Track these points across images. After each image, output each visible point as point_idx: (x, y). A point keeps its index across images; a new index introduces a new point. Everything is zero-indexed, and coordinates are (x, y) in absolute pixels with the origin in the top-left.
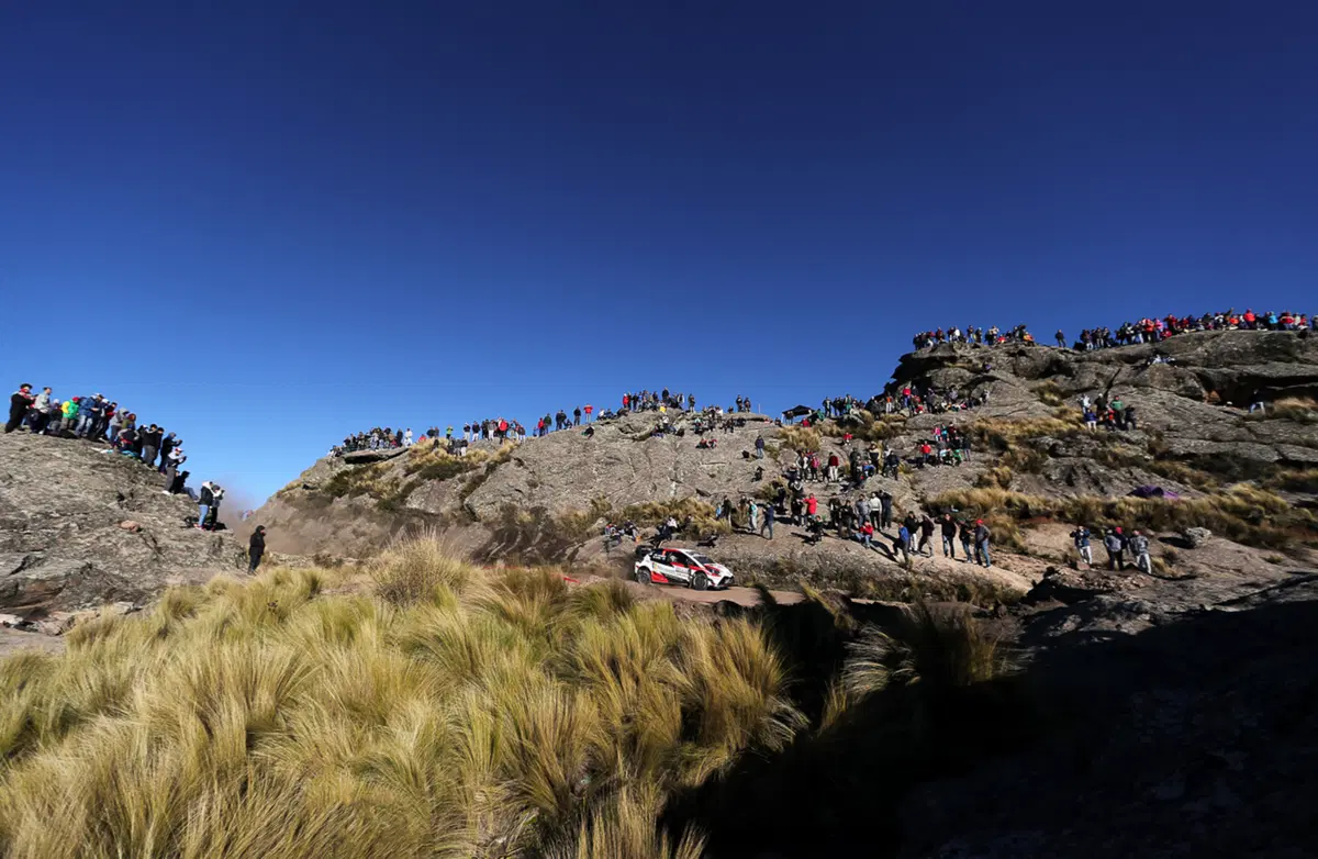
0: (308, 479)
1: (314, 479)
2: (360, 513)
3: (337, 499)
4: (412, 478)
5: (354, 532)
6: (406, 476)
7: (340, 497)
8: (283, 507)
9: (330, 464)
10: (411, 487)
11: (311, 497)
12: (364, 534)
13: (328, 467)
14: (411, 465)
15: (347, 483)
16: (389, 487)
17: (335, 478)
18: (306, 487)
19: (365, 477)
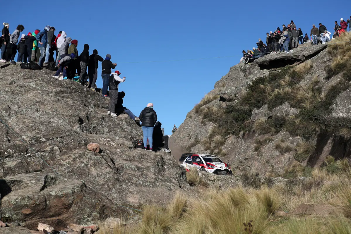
0: (223, 90)
1: (229, 90)
2: (281, 125)
3: (255, 111)
4: (336, 80)
5: (278, 147)
6: (328, 78)
7: (259, 108)
8: (202, 122)
9: (244, 71)
10: (334, 92)
11: (229, 110)
12: (288, 150)
13: (242, 75)
14: (332, 65)
15: (264, 92)
16: (311, 94)
17: (250, 87)
18: (222, 99)
19: (283, 83)
